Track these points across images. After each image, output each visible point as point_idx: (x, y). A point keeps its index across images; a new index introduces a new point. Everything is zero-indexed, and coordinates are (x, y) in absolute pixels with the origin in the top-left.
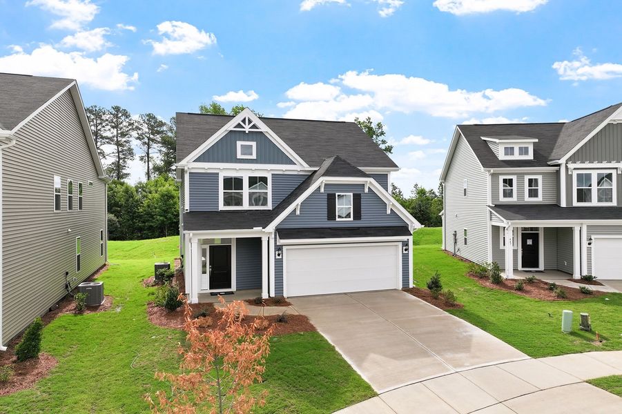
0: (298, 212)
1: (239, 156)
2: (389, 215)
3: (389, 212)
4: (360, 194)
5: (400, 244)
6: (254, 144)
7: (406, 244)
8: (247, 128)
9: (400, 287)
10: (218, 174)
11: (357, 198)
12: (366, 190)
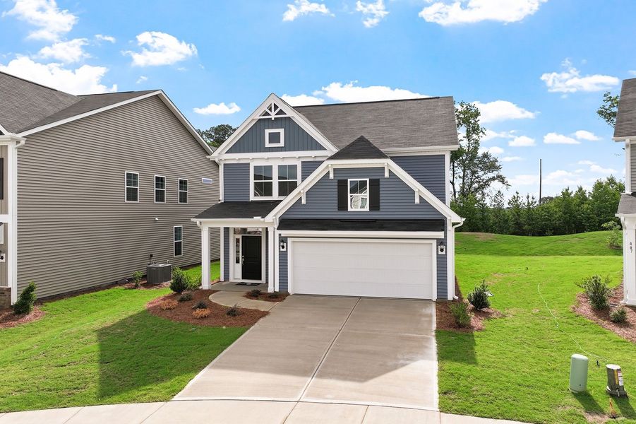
0: (304, 202)
1: (267, 145)
2: (417, 205)
3: (417, 201)
4: (379, 180)
5: (434, 242)
6: (282, 131)
7: (441, 242)
8: (273, 115)
9: (435, 298)
10: (249, 164)
11: (375, 185)
12: (387, 175)
